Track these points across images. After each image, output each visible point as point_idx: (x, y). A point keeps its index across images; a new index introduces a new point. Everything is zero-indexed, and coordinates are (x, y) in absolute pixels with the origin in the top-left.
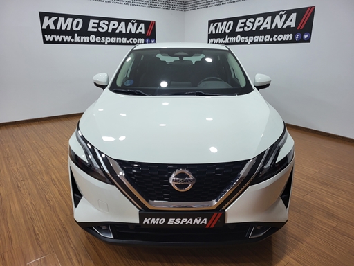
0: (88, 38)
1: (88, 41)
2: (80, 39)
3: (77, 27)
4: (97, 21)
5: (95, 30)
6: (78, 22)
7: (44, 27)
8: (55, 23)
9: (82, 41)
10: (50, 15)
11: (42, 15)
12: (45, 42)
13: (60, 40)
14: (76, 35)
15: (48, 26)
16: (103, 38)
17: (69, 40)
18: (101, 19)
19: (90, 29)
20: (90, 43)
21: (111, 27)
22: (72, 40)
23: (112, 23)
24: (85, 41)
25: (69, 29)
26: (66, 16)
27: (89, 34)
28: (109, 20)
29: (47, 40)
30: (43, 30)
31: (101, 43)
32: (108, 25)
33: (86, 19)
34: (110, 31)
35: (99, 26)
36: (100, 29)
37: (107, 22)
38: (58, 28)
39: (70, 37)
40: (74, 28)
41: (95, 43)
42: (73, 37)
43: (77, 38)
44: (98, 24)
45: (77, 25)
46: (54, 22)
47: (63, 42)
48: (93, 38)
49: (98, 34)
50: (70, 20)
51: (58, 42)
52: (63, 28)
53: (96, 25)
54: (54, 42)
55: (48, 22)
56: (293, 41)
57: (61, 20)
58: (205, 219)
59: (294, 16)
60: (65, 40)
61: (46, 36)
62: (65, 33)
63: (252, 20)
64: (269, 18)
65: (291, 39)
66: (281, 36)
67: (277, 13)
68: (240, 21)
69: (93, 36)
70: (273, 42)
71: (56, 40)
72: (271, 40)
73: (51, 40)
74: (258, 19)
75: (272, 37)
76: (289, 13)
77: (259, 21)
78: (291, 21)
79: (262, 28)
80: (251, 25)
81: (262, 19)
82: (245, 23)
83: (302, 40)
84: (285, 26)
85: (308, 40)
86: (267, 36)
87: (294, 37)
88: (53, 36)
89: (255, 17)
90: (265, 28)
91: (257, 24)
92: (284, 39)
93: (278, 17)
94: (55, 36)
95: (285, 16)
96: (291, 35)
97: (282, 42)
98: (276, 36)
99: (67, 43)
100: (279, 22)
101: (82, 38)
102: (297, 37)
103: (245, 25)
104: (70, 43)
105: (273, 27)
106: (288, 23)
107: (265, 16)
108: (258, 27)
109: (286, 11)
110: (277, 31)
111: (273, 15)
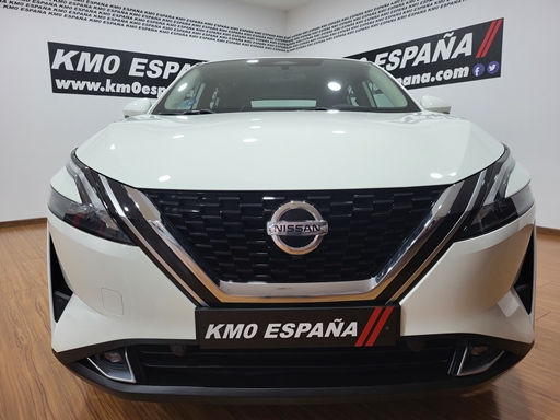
0: (128, 86)
1: (128, 91)
2: (115, 88)
3: (111, 68)
4: (145, 61)
5: (142, 74)
6: (113, 62)
7: (56, 66)
8: (75, 60)
9: (118, 91)
10: (67, 48)
11: (53, 48)
12: (56, 90)
13: (82, 88)
14: (109, 81)
15: (63, 65)
16: (154, 88)
17: (96, 89)
18: (151, 57)
19: (132, 73)
20: (132, 95)
21: (168, 71)
22: (102, 89)
23: (169, 64)
24: (123, 91)
25: (97, 70)
26: (93, 51)
27: (131, 80)
28: (165, 59)
29: (59, 86)
30: (52, 70)
31: (149, 96)
32: (163, 68)
33: (127, 58)
34: (166, 76)
35: (148, 68)
36: (149, 74)
37: (161, 63)
38: (79, 68)
39: (99, 84)
40: (106, 70)
41: (141, 95)
42: (104, 85)
43: (110, 87)
44: (147, 65)
45: (112, 66)
46: (72, 59)
47: (85, 91)
48: (137, 87)
49: (145, 81)
50: (99, 57)
51: (78, 92)
52: (88, 69)
53: (143, 67)
54: (70, 90)
55: (63, 59)
56: (471, 77)
57: (85, 56)
58: (354, 325)
59: (468, 38)
60: (90, 89)
61: (57, 81)
62: (91, 76)
63: (399, 52)
64: (427, 47)
65: (466, 75)
66: (449, 71)
67: (440, 36)
68: (379, 56)
69: (136, 84)
70: (437, 83)
71: (75, 88)
72: (433, 79)
73: (66, 87)
74: (408, 50)
75: (434, 75)
76: (459, 34)
77: (411, 53)
78: (464, 46)
79: (415, 63)
80: (397, 60)
81: (415, 49)
82: (387, 58)
83: (485, 75)
84: (454, 56)
85: (497, 74)
86: (425, 75)
87: (471, 72)
88: (69, 82)
89: (403, 47)
90: (421, 63)
91: (407, 57)
92: (455, 77)
93: (441, 43)
94: (73, 82)
95: (453, 40)
96: (467, 69)
97: (452, 81)
98: (441, 72)
99: (93, 93)
100: (444, 51)
101: (119, 86)
102: (477, 71)
103: (388, 62)
104: (99, 93)
105: (435, 59)
106: (459, 50)
107: (419, 43)
108: (410, 62)
109: (455, 31)
110: (442, 65)
111: (434, 40)
